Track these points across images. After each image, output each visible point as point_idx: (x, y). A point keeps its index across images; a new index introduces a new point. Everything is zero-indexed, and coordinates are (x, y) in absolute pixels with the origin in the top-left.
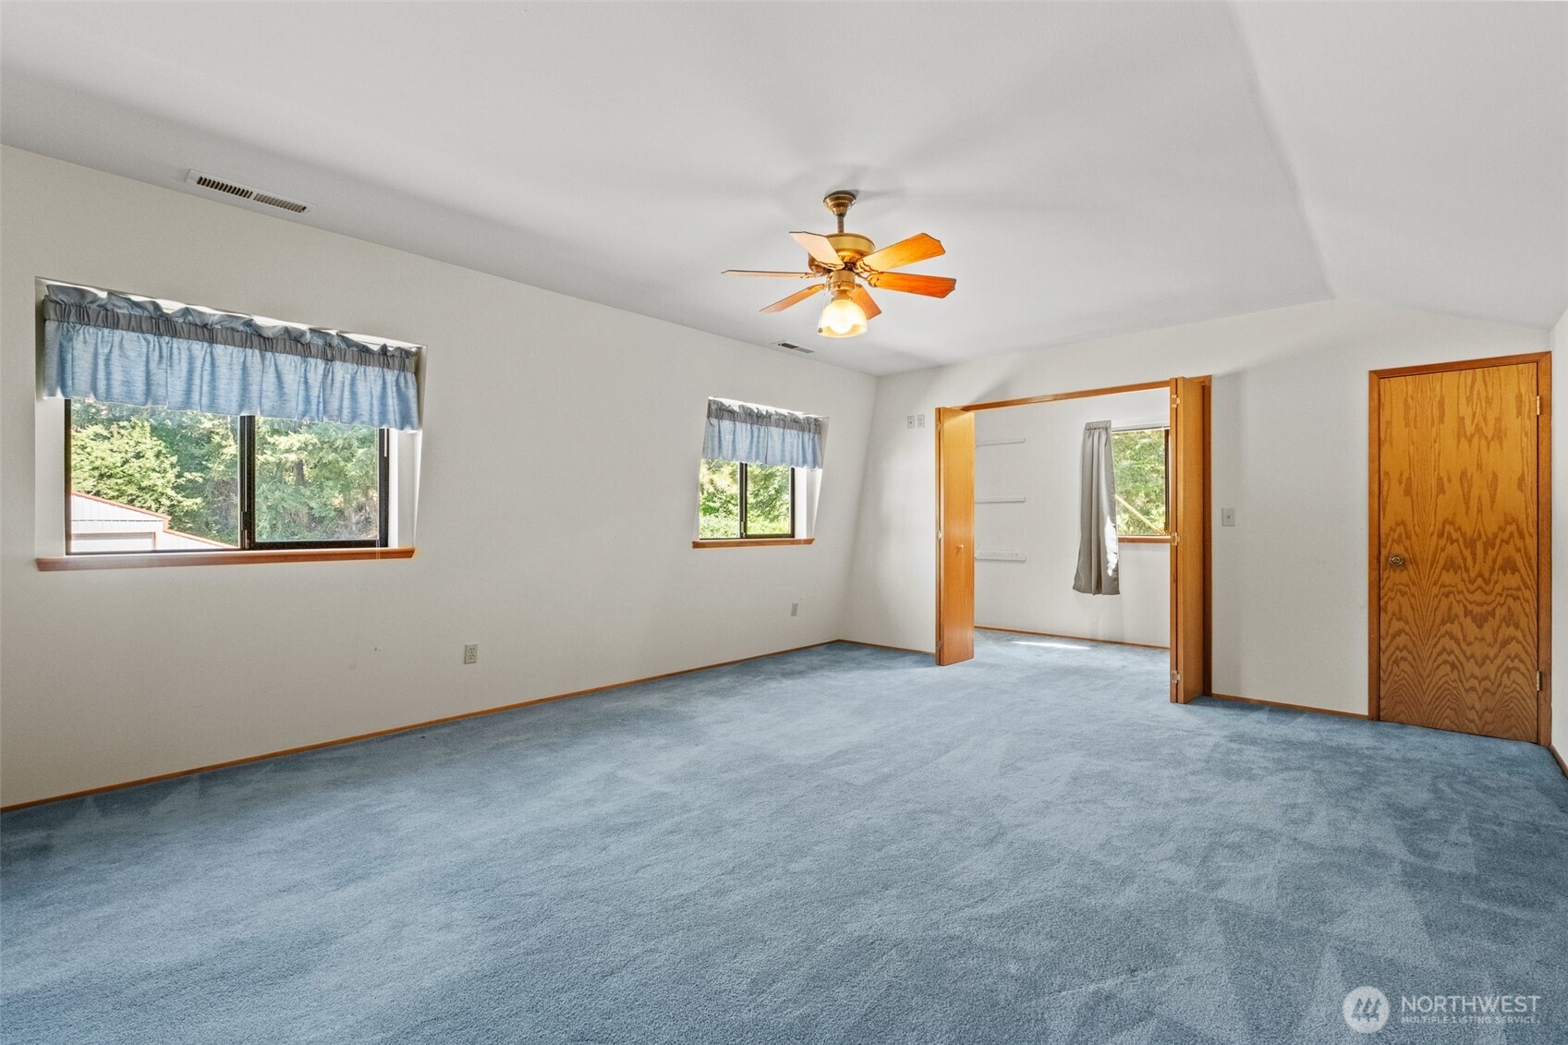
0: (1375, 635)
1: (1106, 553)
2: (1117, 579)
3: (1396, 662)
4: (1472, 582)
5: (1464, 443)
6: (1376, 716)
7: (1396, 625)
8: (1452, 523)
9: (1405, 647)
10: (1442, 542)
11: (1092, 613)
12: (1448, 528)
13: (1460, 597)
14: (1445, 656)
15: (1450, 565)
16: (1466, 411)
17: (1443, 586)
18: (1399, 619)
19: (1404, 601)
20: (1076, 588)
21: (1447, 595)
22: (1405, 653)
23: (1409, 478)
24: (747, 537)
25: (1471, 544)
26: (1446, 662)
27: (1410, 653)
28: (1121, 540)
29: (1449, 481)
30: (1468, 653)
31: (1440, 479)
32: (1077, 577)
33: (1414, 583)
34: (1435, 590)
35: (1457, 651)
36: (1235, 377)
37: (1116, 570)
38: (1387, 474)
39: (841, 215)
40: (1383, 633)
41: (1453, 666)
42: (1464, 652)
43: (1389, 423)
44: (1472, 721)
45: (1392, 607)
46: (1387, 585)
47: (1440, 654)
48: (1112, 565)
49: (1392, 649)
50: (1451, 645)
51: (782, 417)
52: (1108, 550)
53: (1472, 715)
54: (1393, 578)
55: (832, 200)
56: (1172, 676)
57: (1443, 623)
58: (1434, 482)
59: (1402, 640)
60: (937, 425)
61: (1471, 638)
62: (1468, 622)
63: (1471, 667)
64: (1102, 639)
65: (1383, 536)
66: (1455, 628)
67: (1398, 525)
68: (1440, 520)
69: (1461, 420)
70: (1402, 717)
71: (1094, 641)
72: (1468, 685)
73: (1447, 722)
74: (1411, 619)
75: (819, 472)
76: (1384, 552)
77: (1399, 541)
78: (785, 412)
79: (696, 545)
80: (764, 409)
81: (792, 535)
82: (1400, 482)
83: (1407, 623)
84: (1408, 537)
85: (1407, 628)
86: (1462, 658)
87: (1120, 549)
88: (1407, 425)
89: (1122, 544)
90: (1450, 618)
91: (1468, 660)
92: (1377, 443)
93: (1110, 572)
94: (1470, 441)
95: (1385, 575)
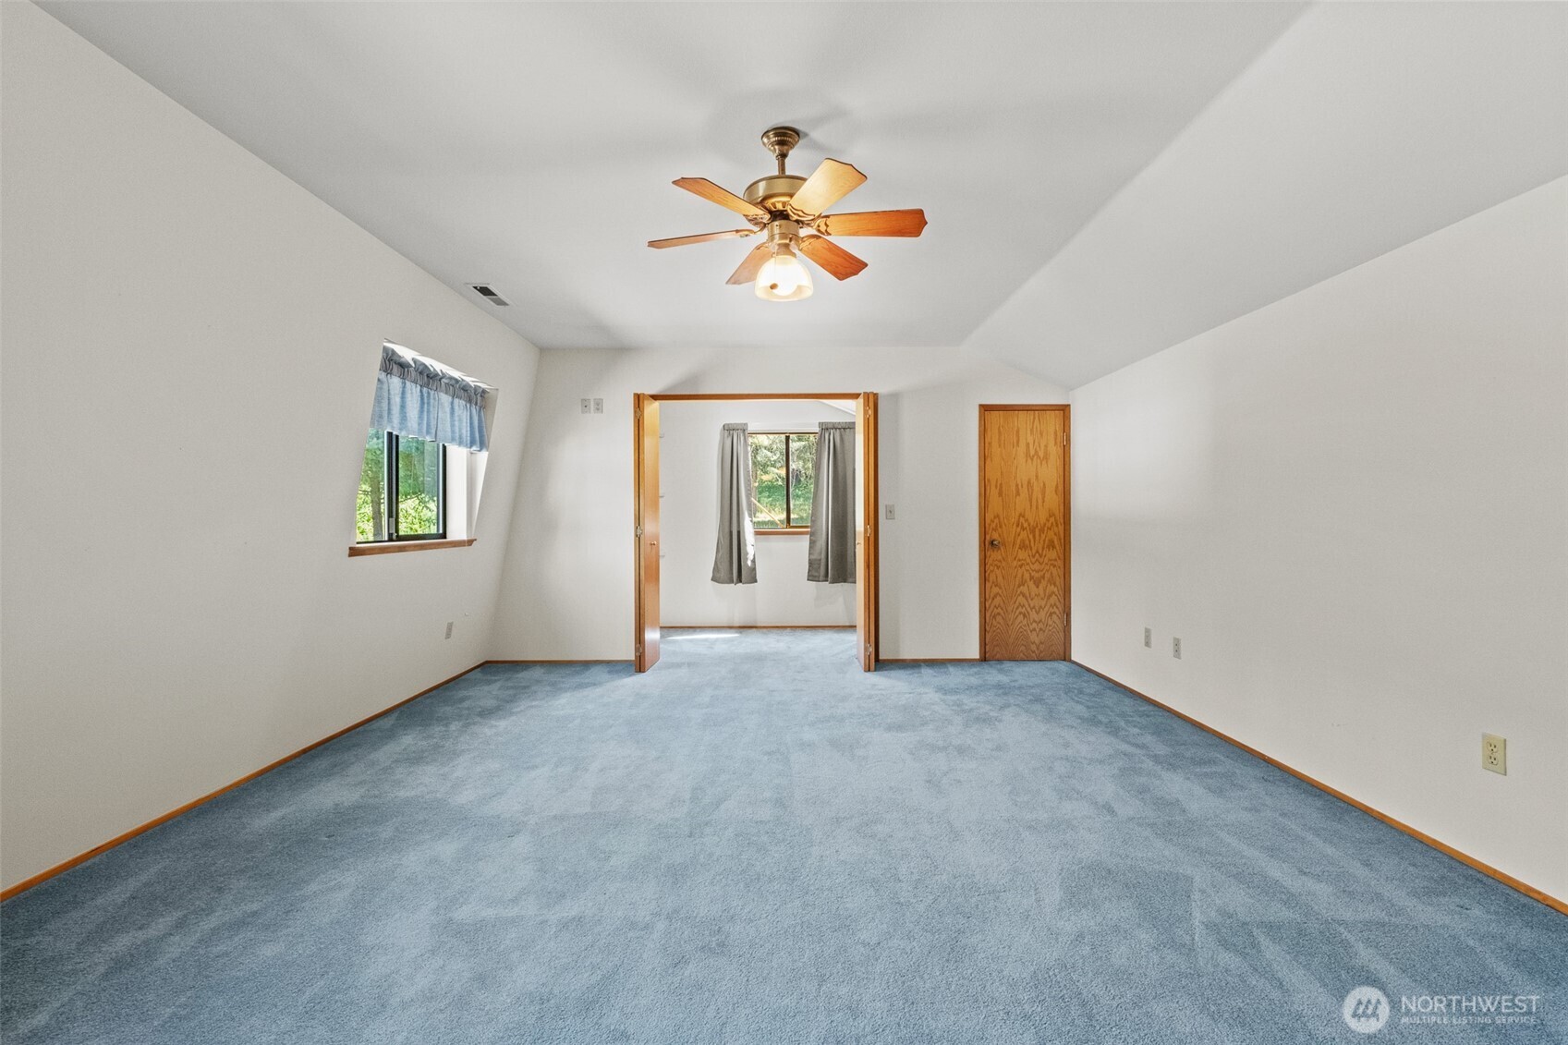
0: (983, 600)
1: (746, 545)
2: (754, 569)
3: (994, 617)
4: (1034, 556)
5: (1029, 461)
6: (984, 658)
7: (996, 590)
8: (1023, 517)
9: (999, 606)
10: (1019, 529)
11: (730, 601)
12: (1022, 520)
13: (1028, 567)
14: (1020, 609)
15: (1023, 546)
16: (1030, 440)
17: (1019, 560)
18: (996, 586)
19: (998, 572)
20: (714, 579)
21: (1021, 566)
22: (999, 610)
23: (1001, 484)
24: (400, 538)
25: (1033, 532)
26: (1020, 613)
27: (1002, 609)
28: (757, 533)
29: (1022, 486)
30: (1032, 605)
31: (1017, 485)
32: (716, 569)
33: (1004, 559)
34: (1015, 563)
35: (1026, 604)
36: (895, 397)
37: (753, 561)
38: (989, 480)
39: (783, 156)
40: (987, 596)
41: (1024, 616)
42: (1029, 605)
43: (990, 444)
44: (1033, 652)
45: (992, 578)
46: (989, 561)
47: (1017, 608)
48: (750, 557)
49: (992, 607)
50: (1021, 599)
51: (453, 382)
52: (748, 542)
53: (1034, 647)
54: (994, 555)
55: (776, 135)
56: (866, 649)
57: (1019, 586)
58: (1014, 488)
59: (998, 600)
60: (635, 412)
61: (1033, 594)
62: (1031, 584)
63: (1033, 615)
64: (738, 625)
65: (987, 525)
66: (1024, 589)
67: (995, 518)
68: (1017, 514)
69: (1028, 444)
70: (998, 656)
71: (743, 628)
72: (1031, 627)
73: (1022, 655)
74: (1002, 585)
75: (483, 457)
76: (988, 537)
77: (995, 530)
78: (456, 374)
79: (354, 552)
80: (437, 366)
81: (444, 536)
82: (996, 487)
83: (1000, 588)
84: (1001, 527)
85: (1000, 592)
86: (1029, 609)
87: (756, 540)
88: (1000, 446)
89: (758, 536)
90: (1022, 583)
91: (1031, 609)
92: (984, 457)
93: (749, 563)
94: (1032, 460)
95: (988, 554)
